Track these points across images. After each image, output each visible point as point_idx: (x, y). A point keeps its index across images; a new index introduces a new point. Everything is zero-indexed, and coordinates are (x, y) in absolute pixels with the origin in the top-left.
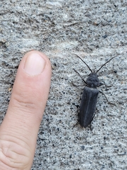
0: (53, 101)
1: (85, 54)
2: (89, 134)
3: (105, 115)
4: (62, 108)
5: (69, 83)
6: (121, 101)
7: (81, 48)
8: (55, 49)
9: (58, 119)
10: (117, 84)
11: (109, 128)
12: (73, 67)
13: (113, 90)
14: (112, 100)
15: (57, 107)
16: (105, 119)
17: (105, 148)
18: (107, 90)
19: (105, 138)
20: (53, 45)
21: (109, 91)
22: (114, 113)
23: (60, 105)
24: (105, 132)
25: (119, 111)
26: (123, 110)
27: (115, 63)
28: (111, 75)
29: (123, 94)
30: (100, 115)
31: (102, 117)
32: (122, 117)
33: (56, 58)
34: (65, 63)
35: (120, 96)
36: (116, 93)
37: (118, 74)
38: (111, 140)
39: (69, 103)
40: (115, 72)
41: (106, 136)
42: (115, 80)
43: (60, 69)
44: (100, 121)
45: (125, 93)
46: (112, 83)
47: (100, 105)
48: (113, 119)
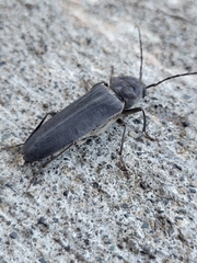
0: (24, 84)
1: (156, 62)
4: (26, 106)
5: (82, 79)
7: (158, 51)
8: (113, 24)
10: (171, 146)
11: (71, 211)
12: (114, 64)
16: (82, 187)
18: (139, 139)
19: (41, 221)
21: (140, 144)
23: (27, 99)
24: (54, 209)
28: (171, 125)
30: (79, 170)
31: (80, 179)
32: (121, 212)
33: (100, 35)
34: (108, 49)
37: (189, 131)
39: (45, 107)
40: (185, 125)
41: (48, 220)
42: (172, 138)
43: (90, 51)
44: (68, 182)
45: (171, 173)
46: (161, 138)
47: (98, 155)
48: (96, 200)
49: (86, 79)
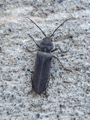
0: (8, 67)
1: (40, 19)
2: (44, 102)
3: (61, 81)
4: (17, 75)
5: (24, 48)
6: (77, 67)
7: (36, 13)
8: (9, 14)
9: (13, 86)
10: (73, 49)
11: (65, 96)
12: (28, 33)
13: (69, 56)
14: (68, 66)
15: (12, 73)
16: (61, 86)
17: (61, 117)
18: (62, 56)
19: (61, 106)
20: (8, 11)
21: (64, 57)
22: (70, 79)
23: (15, 72)
24: (60, 99)
25: (75, 77)
26: (80, 77)
27: (71, 28)
28: (67, 41)
29: (79, 60)
30: (55, 81)
31: (58, 84)
32: (79, 84)
35: (76, 62)
36: (72, 59)
37: (74, 39)
38: (67, 108)
39: (24, 70)
40: (71, 37)
41: (62, 104)
42: (71, 46)
43: (15, 35)
44: (56, 88)
45: (81, 59)
46: (68, 48)
47: (56, 72)
48: (69, 86)
49: (25, 47)
